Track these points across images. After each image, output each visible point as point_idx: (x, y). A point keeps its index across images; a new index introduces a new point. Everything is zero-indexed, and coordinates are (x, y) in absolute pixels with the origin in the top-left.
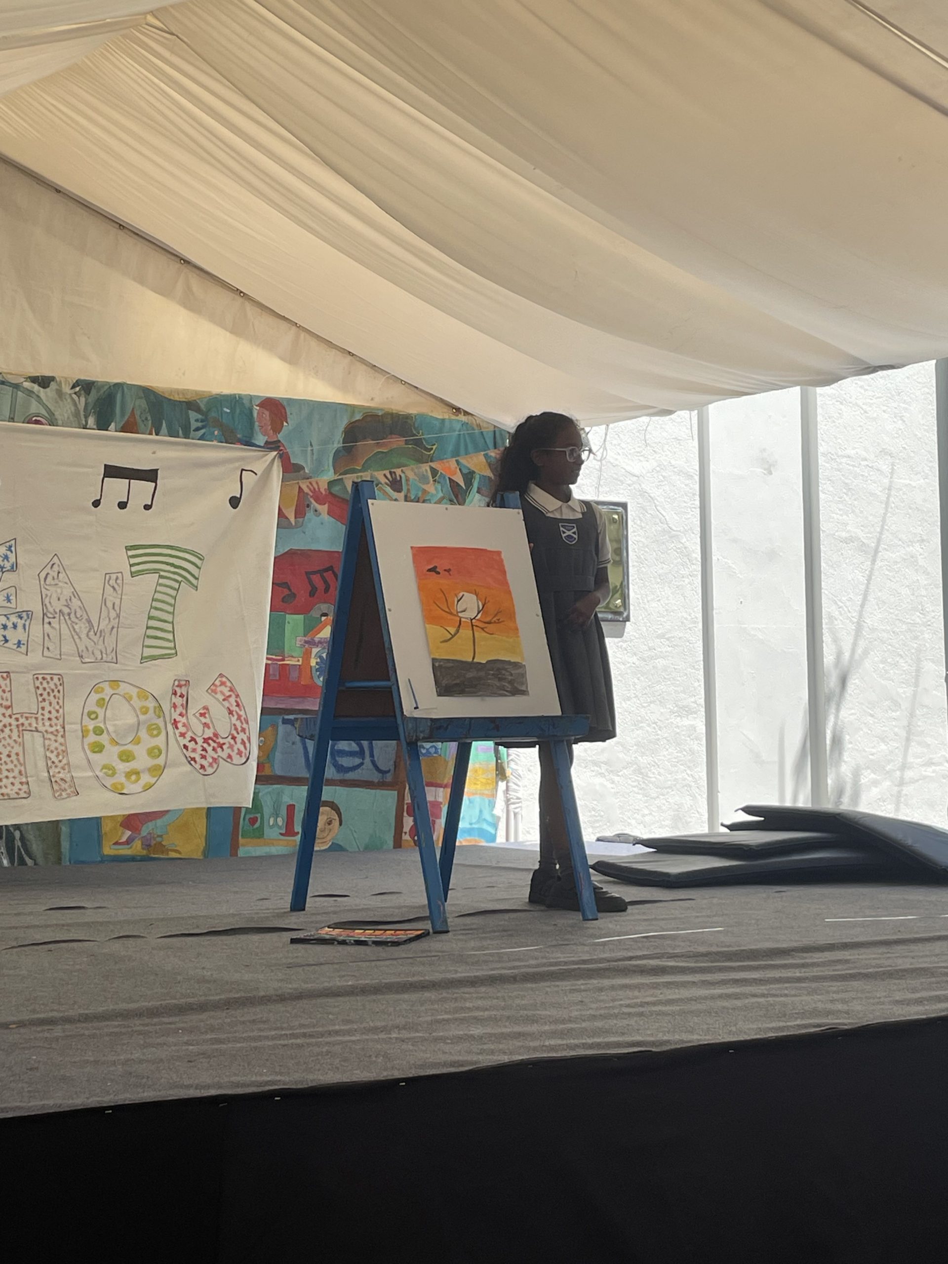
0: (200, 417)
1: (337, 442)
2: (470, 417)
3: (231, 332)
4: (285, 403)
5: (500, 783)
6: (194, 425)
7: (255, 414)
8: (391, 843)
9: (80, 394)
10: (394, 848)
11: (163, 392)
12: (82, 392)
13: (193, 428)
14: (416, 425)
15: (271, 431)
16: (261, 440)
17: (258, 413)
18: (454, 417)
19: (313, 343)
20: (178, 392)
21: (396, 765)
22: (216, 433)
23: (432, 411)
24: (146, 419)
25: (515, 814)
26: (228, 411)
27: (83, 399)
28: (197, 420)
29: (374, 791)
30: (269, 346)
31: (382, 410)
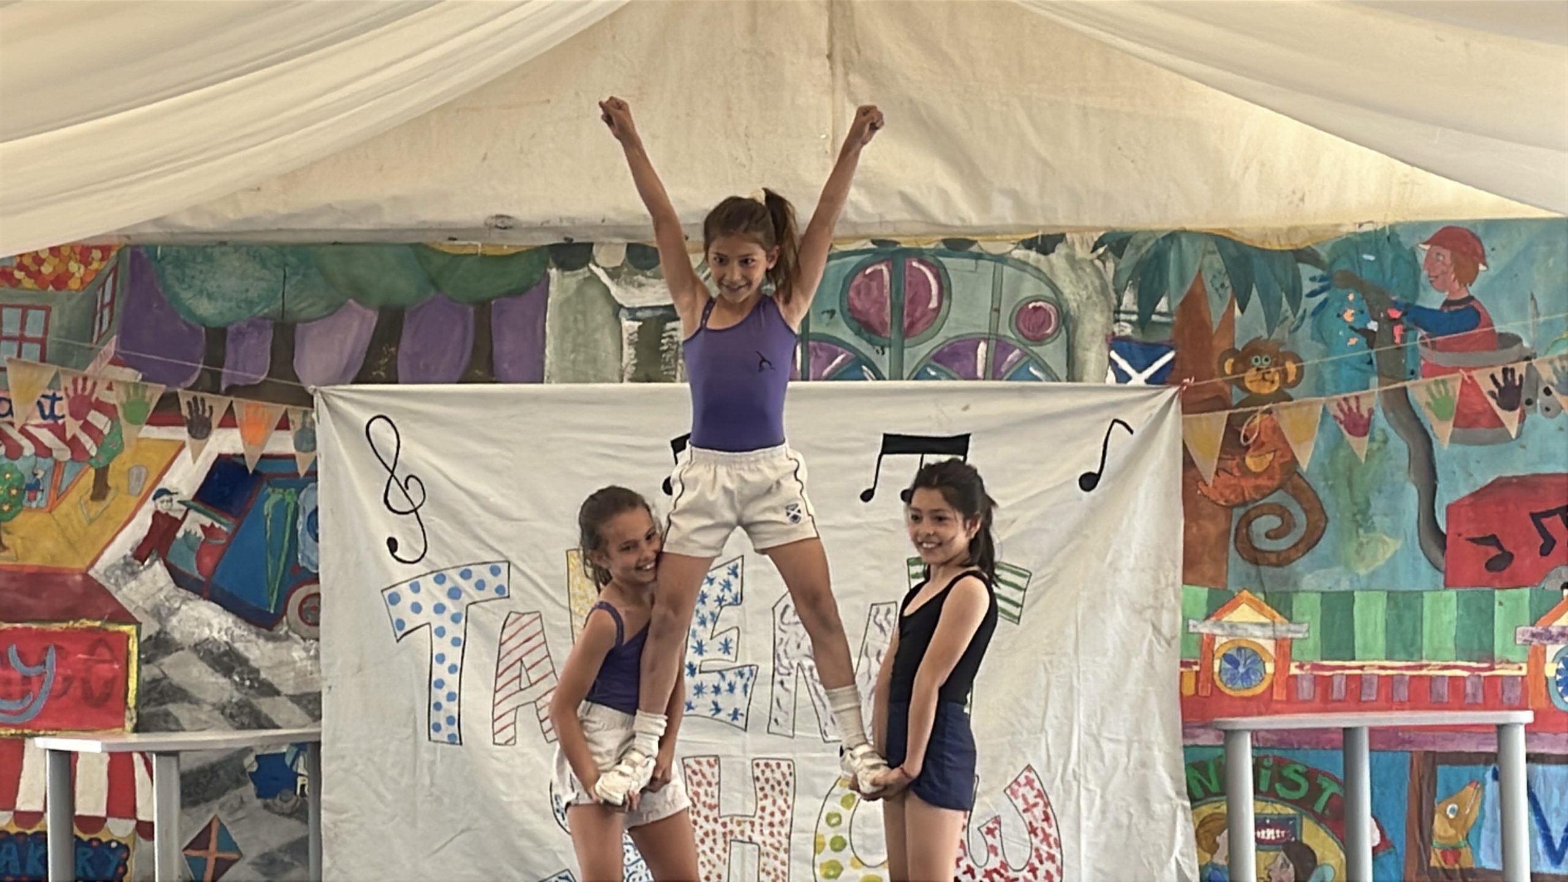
0: (1318, 273)
4: (1480, 232)
6: (1307, 287)
7: (1422, 258)
9: (1107, 258)
11: (1252, 241)
12: (1110, 254)
13: (1306, 290)
15: (1457, 283)
16: (1435, 299)
20: (1277, 234)
22: (1351, 297)
24: (1222, 285)
26: (1372, 258)
27: (1110, 265)
28: (1313, 279)
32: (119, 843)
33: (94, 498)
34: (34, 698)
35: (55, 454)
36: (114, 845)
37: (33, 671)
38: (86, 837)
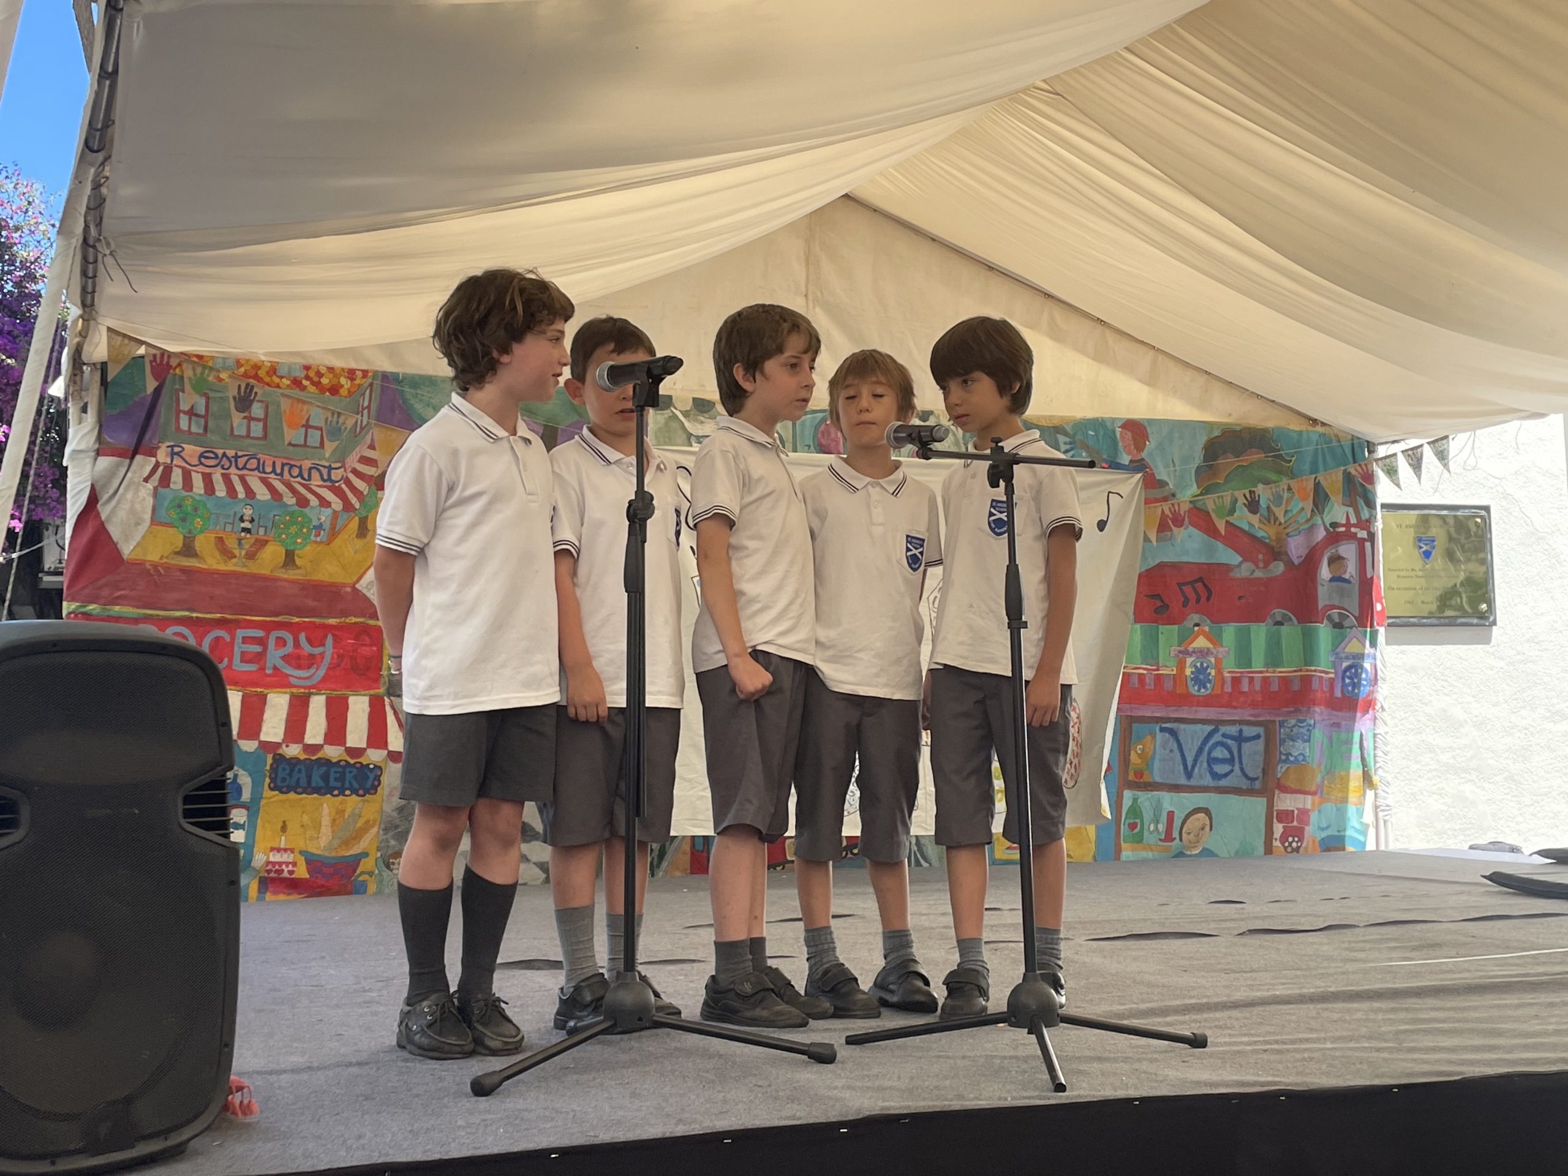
0: (1067, 440)
1: (1198, 458)
2: (1327, 428)
3: (1093, 359)
4: (1146, 424)
5: (1368, 791)
6: (1063, 447)
7: (1118, 436)
8: (1261, 849)
10: (1265, 854)
14: (1274, 438)
15: (1135, 451)
16: (1125, 459)
17: (1121, 433)
18: (1310, 428)
19: (1171, 364)
20: (1044, 417)
21: (1264, 771)
22: (1083, 454)
23: (1289, 424)
25: (1385, 822)
26: (1093, 433)
28: (1065, 443)
29: (1243, 797)
30: (1129, 370)
31: (1239, 425)
32: (375, 766)
33: (357, 536)
34: (317, 669)
35: (333, 506)
36: (372, 766)
37: (317, 651)
38: (352, 761)
